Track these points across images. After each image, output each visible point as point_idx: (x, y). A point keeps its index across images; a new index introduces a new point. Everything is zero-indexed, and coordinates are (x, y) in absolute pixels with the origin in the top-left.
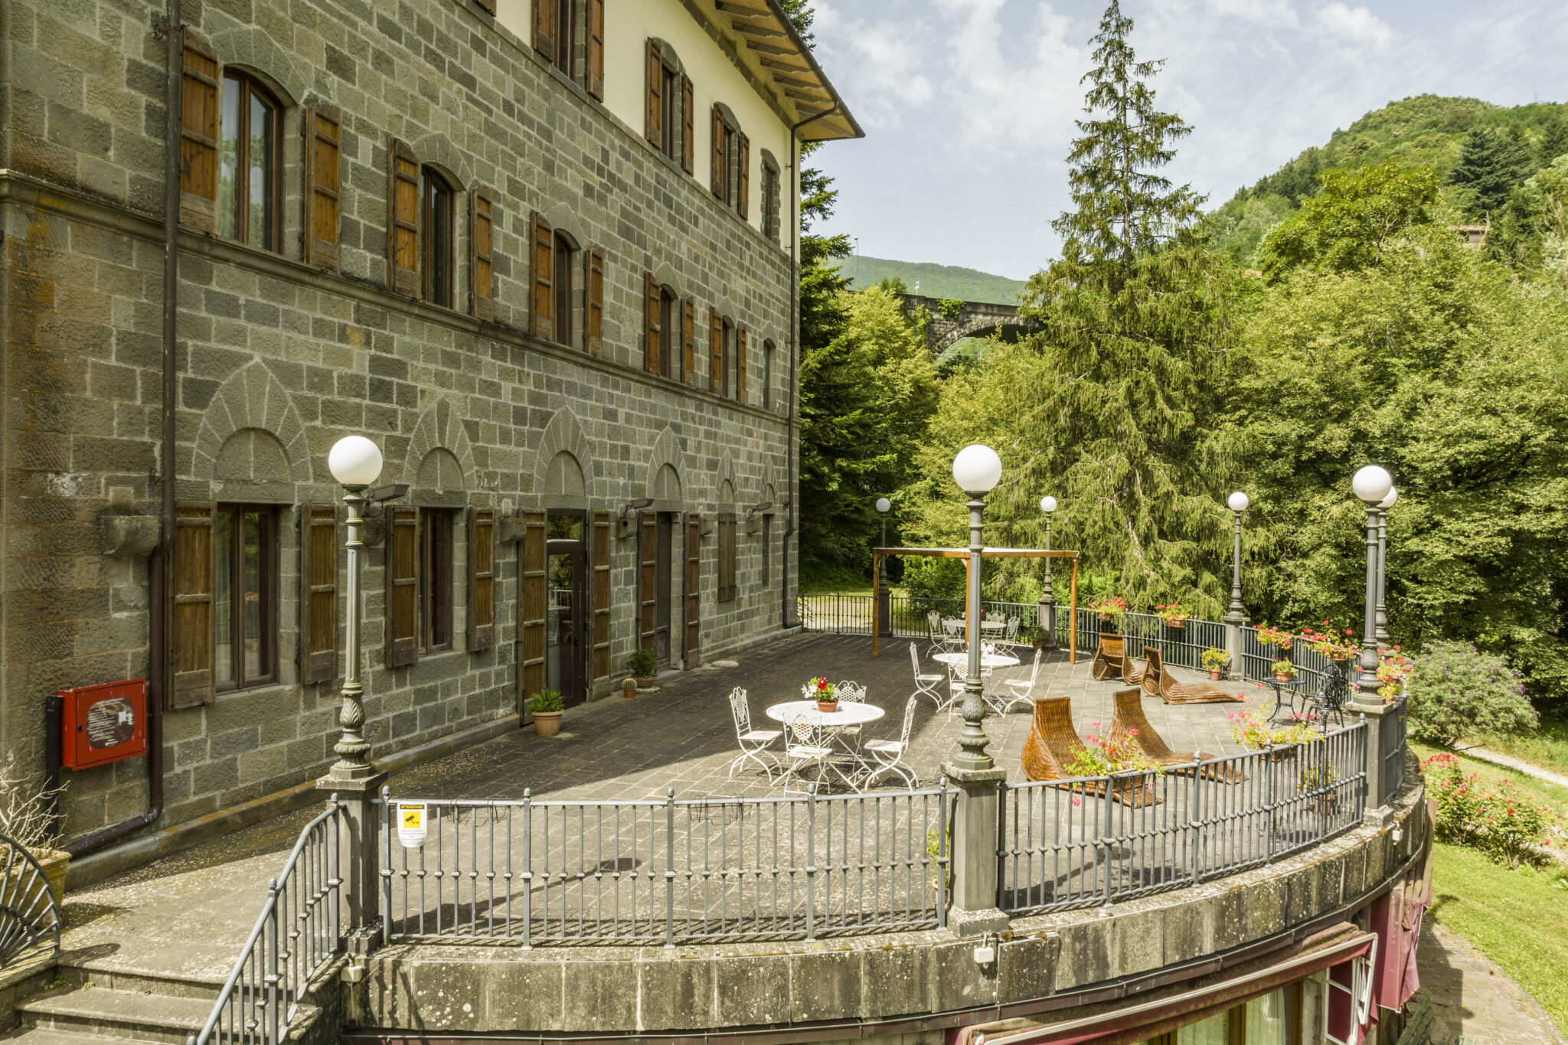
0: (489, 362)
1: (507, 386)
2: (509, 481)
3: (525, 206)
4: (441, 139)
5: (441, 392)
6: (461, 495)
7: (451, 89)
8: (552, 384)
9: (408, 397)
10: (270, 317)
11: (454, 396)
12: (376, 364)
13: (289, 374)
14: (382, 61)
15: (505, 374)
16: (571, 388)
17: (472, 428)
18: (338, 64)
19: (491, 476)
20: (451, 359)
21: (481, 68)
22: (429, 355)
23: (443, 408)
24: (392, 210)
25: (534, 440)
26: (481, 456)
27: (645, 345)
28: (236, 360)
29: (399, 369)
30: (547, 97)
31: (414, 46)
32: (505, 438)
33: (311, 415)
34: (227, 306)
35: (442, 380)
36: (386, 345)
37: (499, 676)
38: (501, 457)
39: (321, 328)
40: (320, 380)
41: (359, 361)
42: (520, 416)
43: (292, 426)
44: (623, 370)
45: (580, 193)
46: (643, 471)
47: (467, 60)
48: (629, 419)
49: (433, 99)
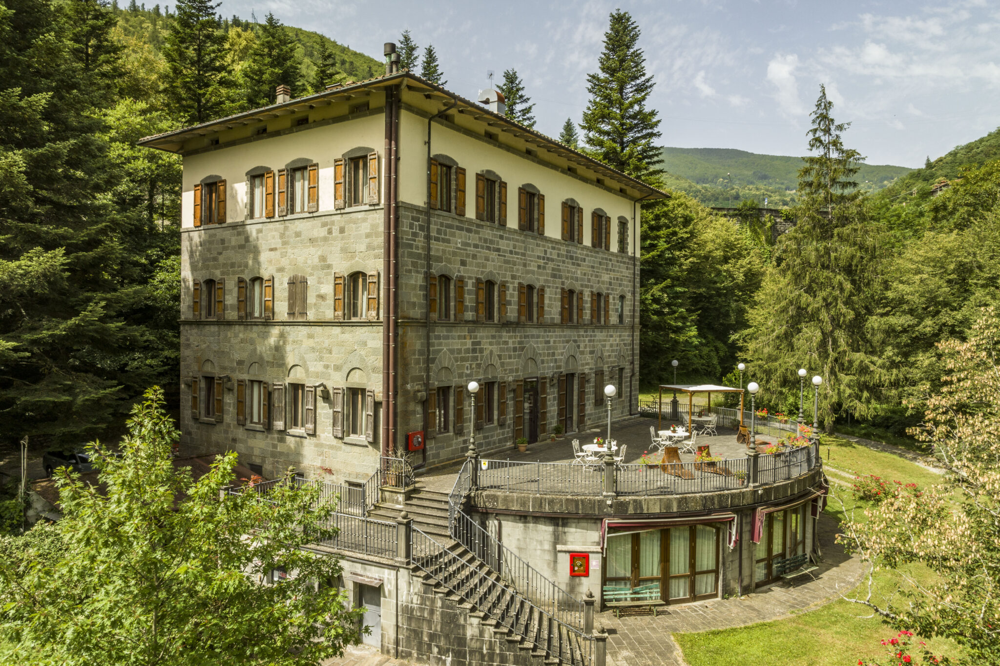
0: (505, 335)
1: (510, 341)
2: (511, 371)
3: (517, 281)
4: (491, 272)
5: (490, 347)
6: (496, 377)
7: (493, 255)
8: (525, 337)
9: (481, 350)
10: (447, 338)
11: (494, 348)
12: (473, 344)
13: (452, 351)
14: (474, 257)
15: (510, 337)
16: (533, 336)
17: (500, 357)
18: (463, 263)
19: (505, 370)
20: (493, 337)
21: (503, 245)
22: (487, 337)
23: (491, 352)
24: (477, 298)
25: (519, 356)
26: (502, 364)
27: (562, 314)
28: (440, 351)
29: (479, 343)
30: (523, 242)
31: (482, 247)
32: (510, 357)
33: (457, 361)
34: (438, 337)
35: (491, 344)
36: (476, 337)
37: (508, 432)
38: (509, 364)
39: (459, 337)
40: (459, 351)
41: (469, 344)
42: (515, 349)
43: (453, 365)
44: (553, 325)
45: (536, 269)
46: (561, 360)
47: (498, 243)
48: (555, 342)
49: (488, 260)
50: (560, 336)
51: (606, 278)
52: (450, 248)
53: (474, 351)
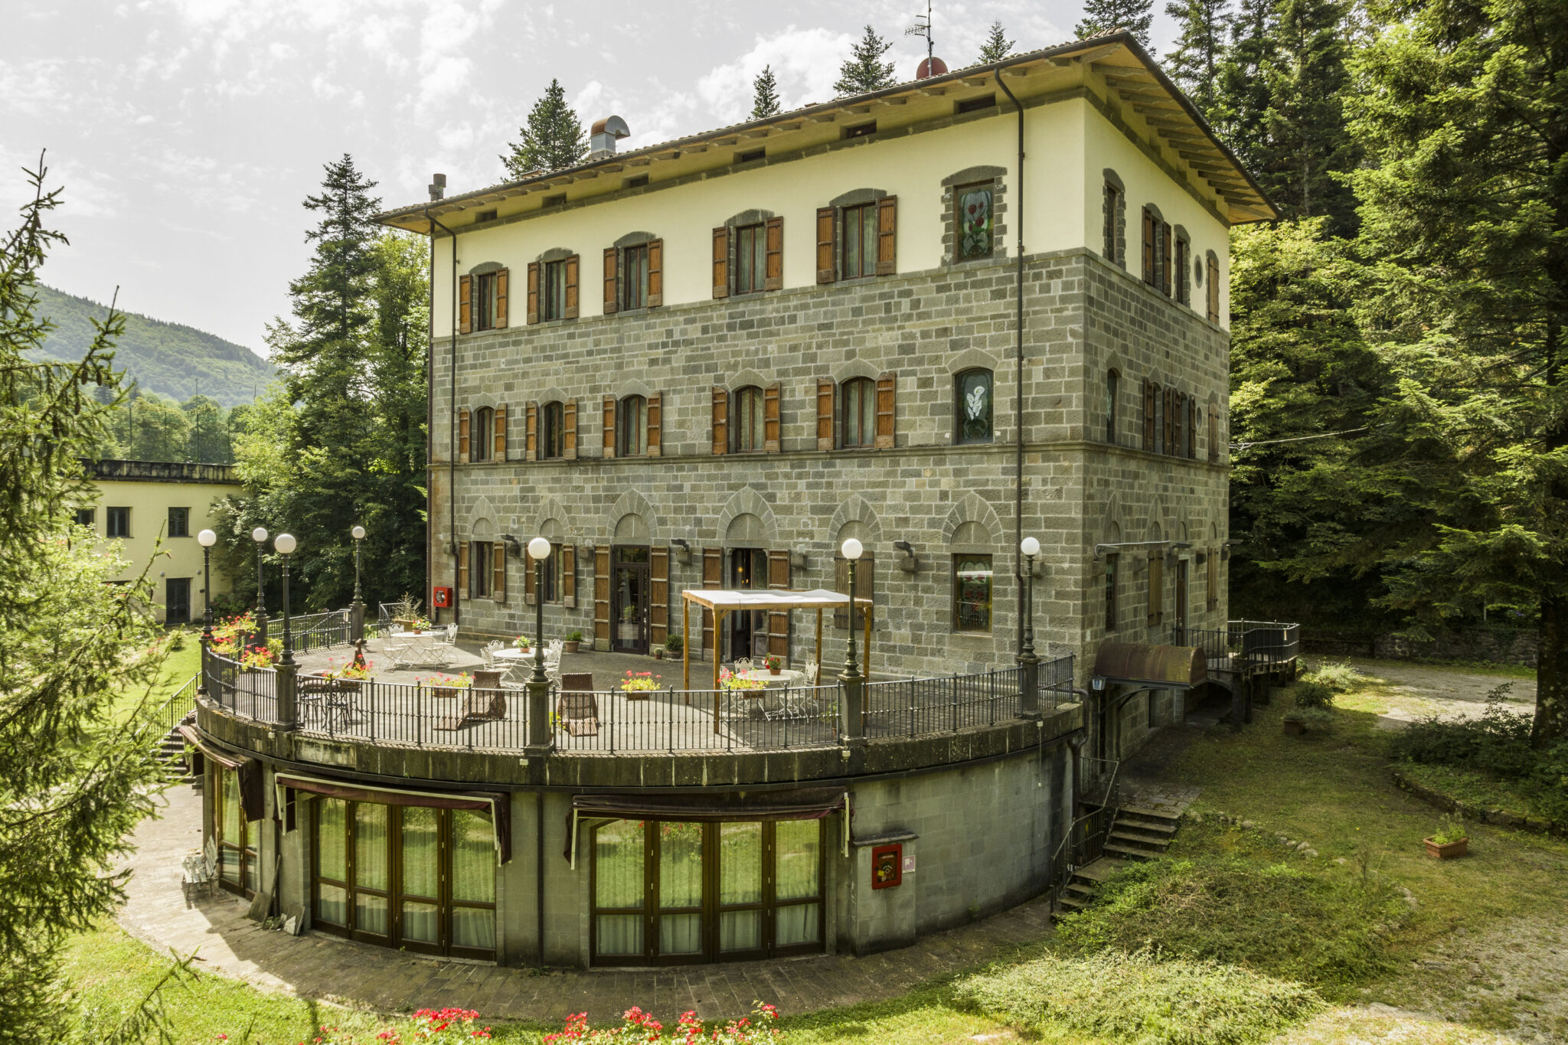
0: (577, 477)
1: (588, 487)
2: (590, 531)
3: (600, 395)
4: (552, 390)
5: (550, 495)
6: (562, 538)
7: (557, 365)
8: (619, 480)
9: (536, 500)
10: (486, 482)
11: (558, 497)
12: (522, 490)
13: (492, 499)
14: (525, 375)
15: (586, 480)
16: (636, 479)
17: (568, 509)
18: (509, 387)
19: (579, 529)
20: (556, 480)
21: (576, 346)
22: (545, 481)
23: (552, 502)
24: (527, 430)
25: (606, 510)
26: (573, 520)
27: (713, 436)
28: (477, 498)
29: (532, 489)
30: (617, 331)
31: (538, 359)
32: (587, 510)
33: (498, 512)
34: (475, 482)
35: (551, 490)
36: (526, 481)
37: (584, 622)
38: (585, 520)
39: (502, 482)
40: (502, 499)
41: (516, 490)
42: (596, 499)
43: (493, 516)
44: (690, 458)
45: (646, 367)
46: (714, 522)
47: (565, 346)
48: (694, 488)
49: (548, 375)
50: (710, 478)
51: (887, 338)
52: (490, 373)
53: (523, 499)
